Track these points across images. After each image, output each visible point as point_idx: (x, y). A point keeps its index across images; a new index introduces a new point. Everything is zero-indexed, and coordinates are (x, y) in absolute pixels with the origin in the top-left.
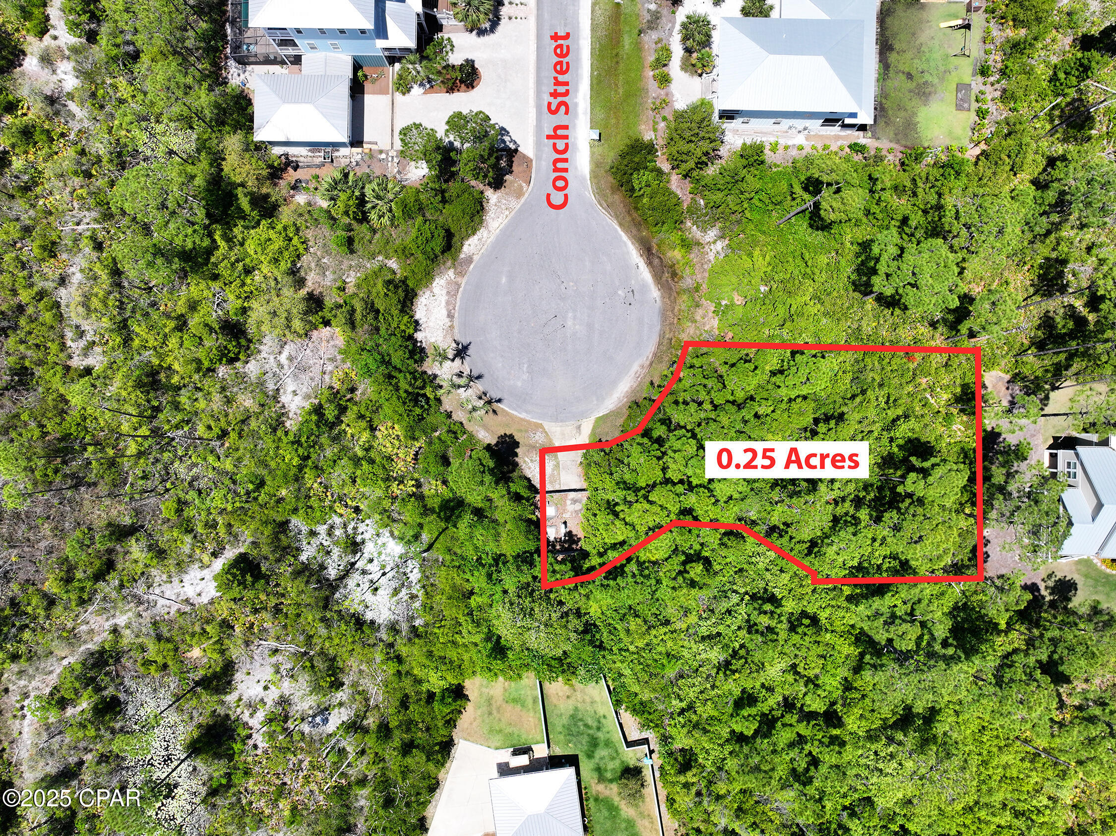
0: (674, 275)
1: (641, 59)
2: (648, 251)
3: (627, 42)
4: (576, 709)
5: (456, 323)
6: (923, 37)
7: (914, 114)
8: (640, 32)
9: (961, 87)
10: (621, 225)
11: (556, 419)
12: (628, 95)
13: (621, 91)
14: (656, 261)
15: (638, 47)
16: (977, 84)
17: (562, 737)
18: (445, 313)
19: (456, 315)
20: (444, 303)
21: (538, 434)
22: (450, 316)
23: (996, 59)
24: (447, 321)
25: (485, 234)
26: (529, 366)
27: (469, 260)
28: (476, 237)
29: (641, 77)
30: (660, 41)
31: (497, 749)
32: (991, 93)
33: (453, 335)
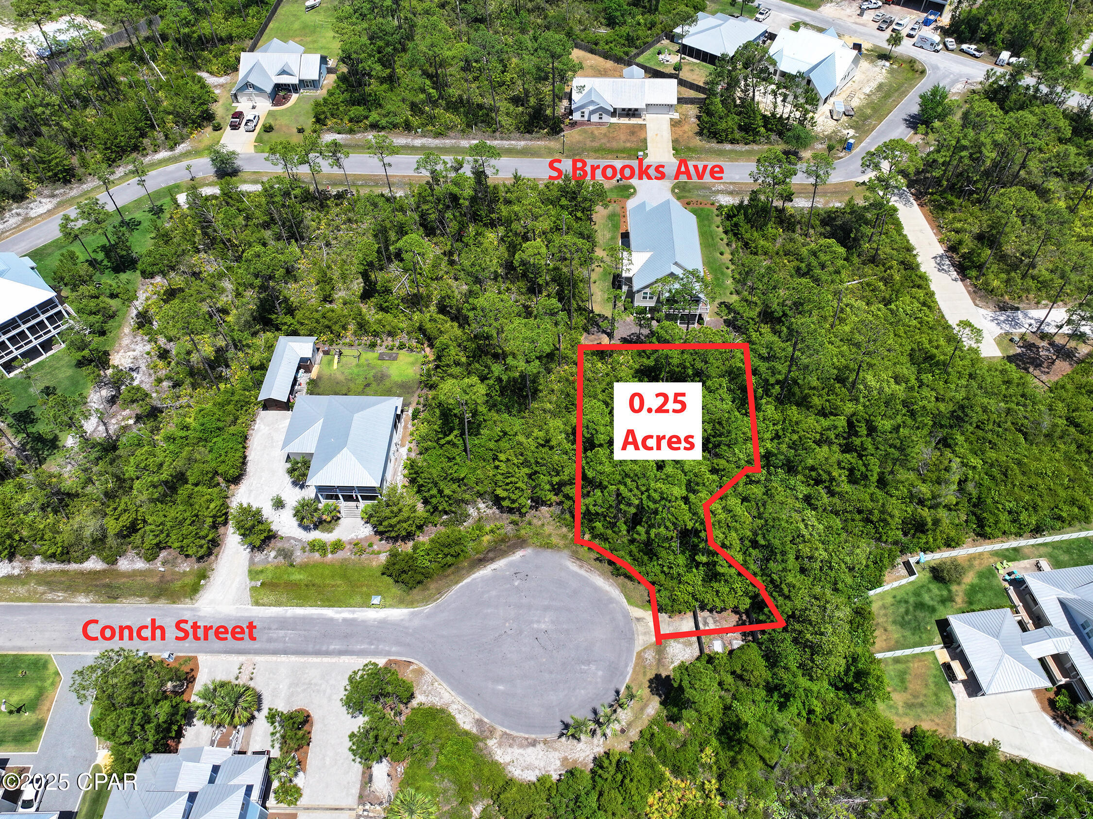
0: (503, 540)
1: (315, 565)
2: (482, 561)
3: (297, 576)
4: (894, 622)
5: (541, 737)
6: (341, 378)
7: (396, 383)
8: (292, 565)
9: (381, 358)
10: (457, 583)
11: (631, 640)
12: (344, 576)
13: (339, 582)
14: (491, 555)
15: (304, 567)
16: (380, 350)
17: (924, 636)
18: (531, 750)
19: (533, 736)
20: (521, 751)
21: (646, 656)
22: (534, 744)
23: (366, 339)
24: (540, 747)
25: (454, 706)
26: (583, 663)
27: (479, 722)
28: (457, 716)
29: (332, 564)
30: (303, 549)
31: (954, 698)
32: (389, 341)
33: (554, 741)
